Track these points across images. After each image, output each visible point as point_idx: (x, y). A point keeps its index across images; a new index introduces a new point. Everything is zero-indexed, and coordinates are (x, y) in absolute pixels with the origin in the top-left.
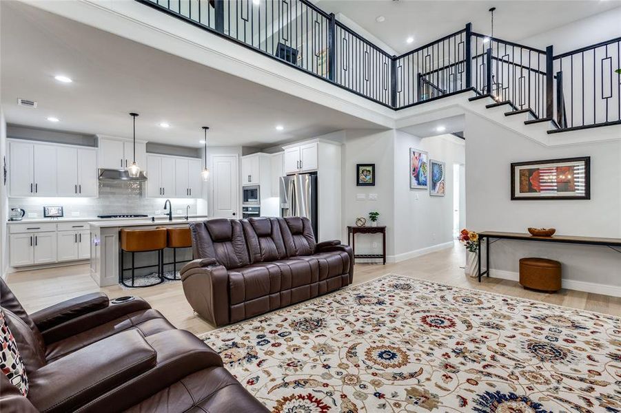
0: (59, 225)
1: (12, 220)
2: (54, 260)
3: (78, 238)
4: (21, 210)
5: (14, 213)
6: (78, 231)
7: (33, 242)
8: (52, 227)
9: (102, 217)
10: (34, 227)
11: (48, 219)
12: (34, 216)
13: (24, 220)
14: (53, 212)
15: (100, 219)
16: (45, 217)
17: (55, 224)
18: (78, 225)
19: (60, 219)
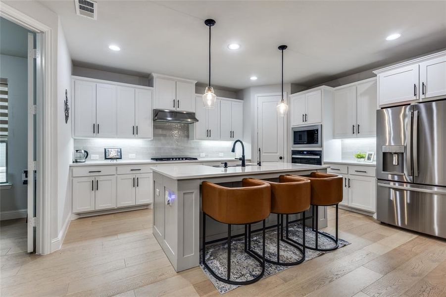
0: (119, 168)
1: (77, 162)
2: (113, 206)
3: (135, 183)
4: (85, 151)
5: (78, 155)
6: (136, 175)
7: (95, 186)
8: (112, 170)
9: (157, 159)
10: (96, 170)
11: (109, 162)
12: (96, 159)
13: (88, 162)
14: (113, 154)
15: (155, 162)
16: (106, 159)
17: (114, 168)
18: (135, 168)
19: (119, 161)
